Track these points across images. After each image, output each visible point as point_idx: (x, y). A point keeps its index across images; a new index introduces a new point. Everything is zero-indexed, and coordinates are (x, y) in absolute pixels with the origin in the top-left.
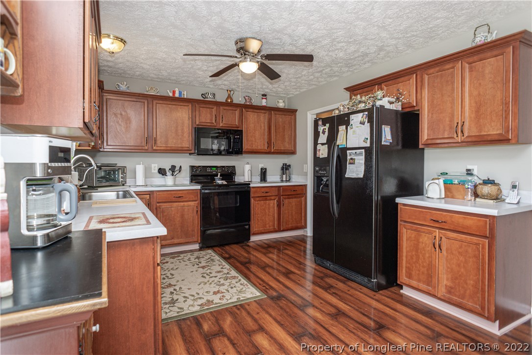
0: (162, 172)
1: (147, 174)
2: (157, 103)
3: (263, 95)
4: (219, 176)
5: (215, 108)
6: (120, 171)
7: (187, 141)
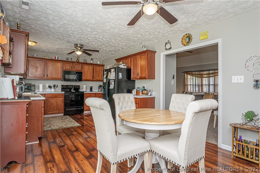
0: (50, 87)
1: (44, 87)
2: (48, 62)
3: (91, 59)
4: (73, 89)
5: (72, 64)
6: (33, 86)
7: (60, 75)
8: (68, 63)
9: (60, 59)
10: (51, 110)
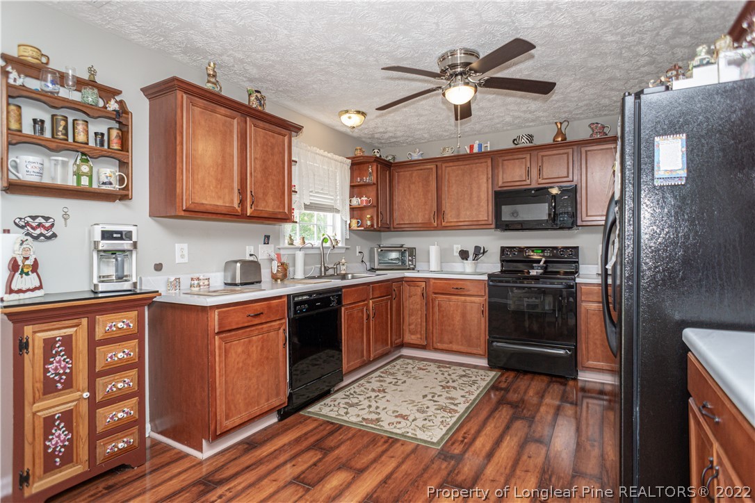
2: (446, 167)
5: (528, 156)
6: (407, 253)
7: (484, 210)
8: (515, 157)
9: (489, 147)
10: (446, 338)
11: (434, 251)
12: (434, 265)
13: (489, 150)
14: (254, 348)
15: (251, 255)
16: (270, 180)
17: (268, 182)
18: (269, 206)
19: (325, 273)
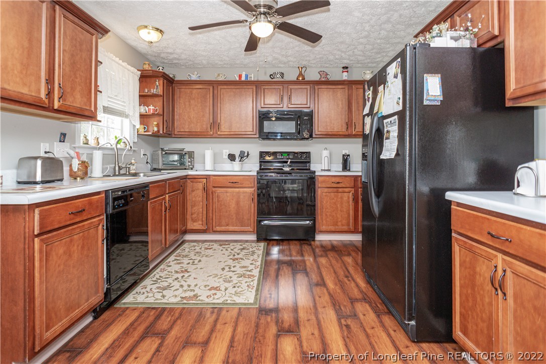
0: (232, 157)
2: (221, 89)
4: (289, 163)
5: (281, 87)
6: (187, 155)
7: (250, 124)
8: (273, 87)
9: (252, 77)
10: (223, 222)
11: (209, 154)
12: (209, 165)
13: (253, 79)
14: (75, 247)
15: (46, 153)
16: (78, 76)
17: (77, 78)
18: (76, 101)
19: (119, 172)
